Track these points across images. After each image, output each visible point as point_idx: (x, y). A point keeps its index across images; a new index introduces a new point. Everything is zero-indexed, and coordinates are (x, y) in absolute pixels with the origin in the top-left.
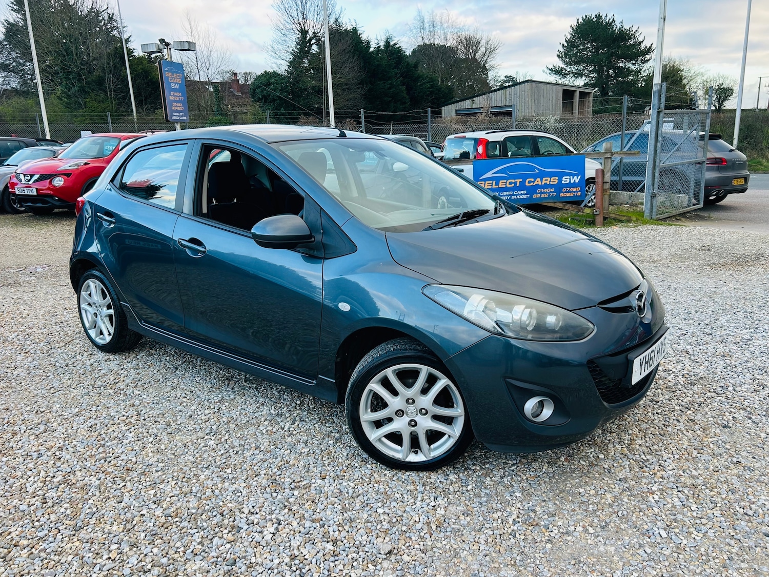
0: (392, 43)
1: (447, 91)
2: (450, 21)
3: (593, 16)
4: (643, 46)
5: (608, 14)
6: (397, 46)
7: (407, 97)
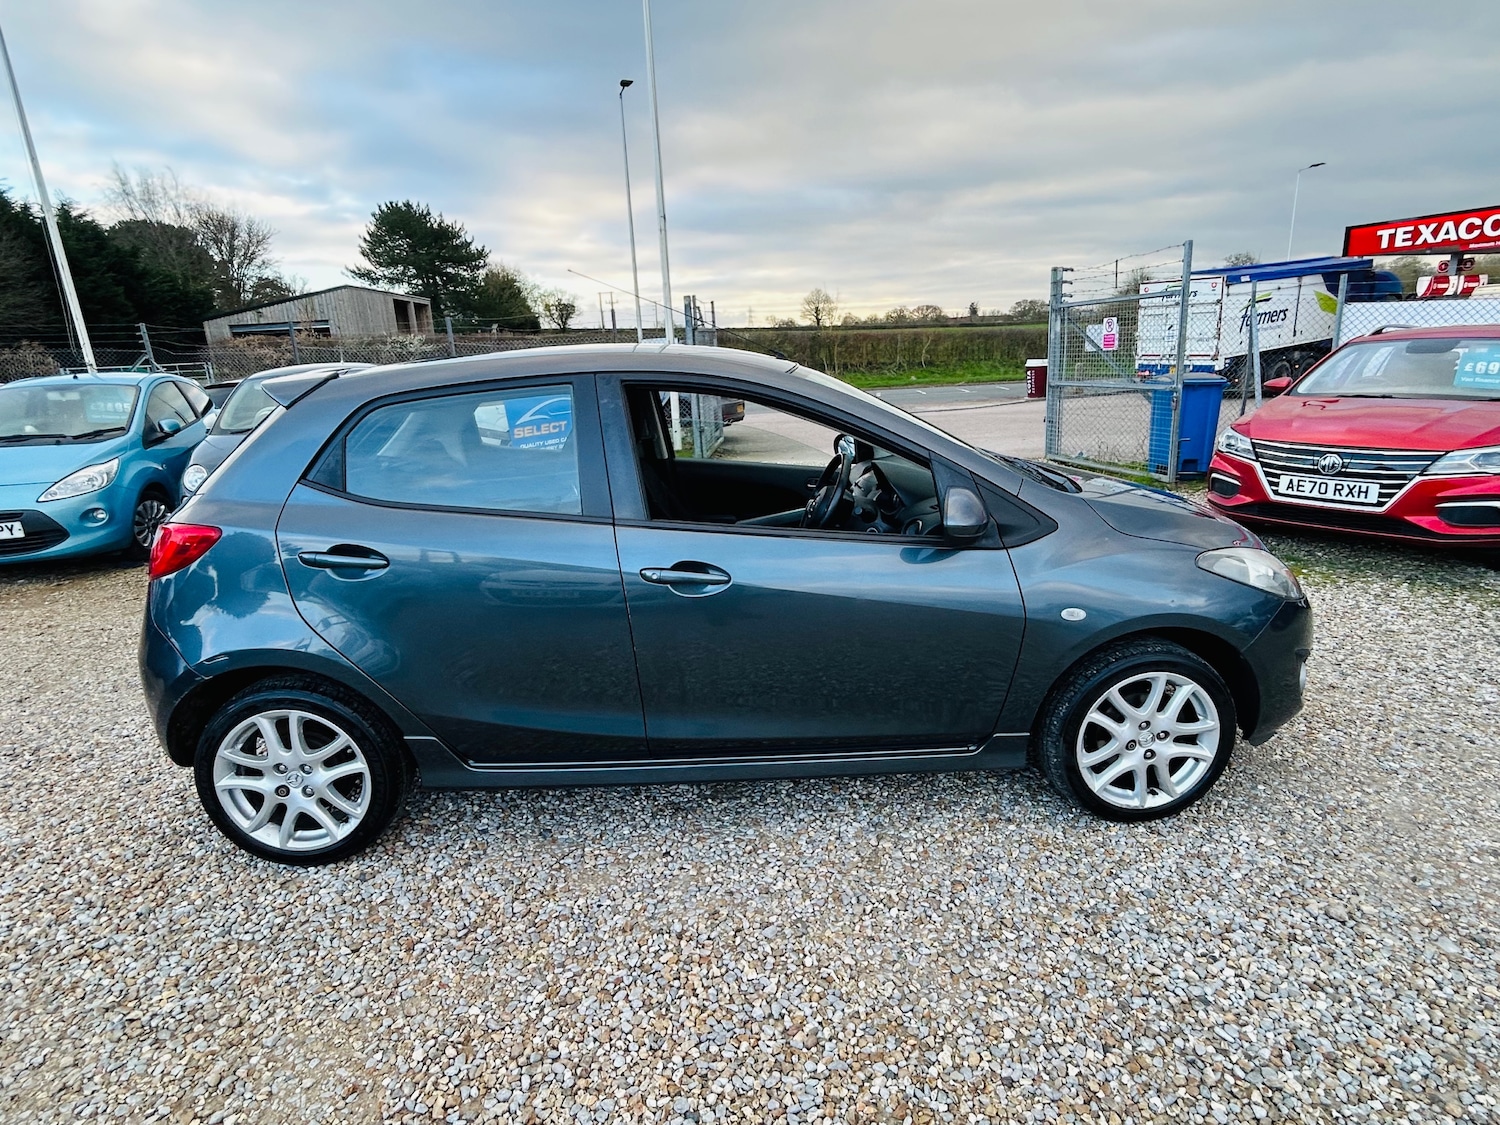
0: (74, 214)
1: (201, 297)
2: (180, 188)
3: (400, 204)
4: (473, 247)
5: (420, 203)
6: (88, 219)
7: (130, 304)
